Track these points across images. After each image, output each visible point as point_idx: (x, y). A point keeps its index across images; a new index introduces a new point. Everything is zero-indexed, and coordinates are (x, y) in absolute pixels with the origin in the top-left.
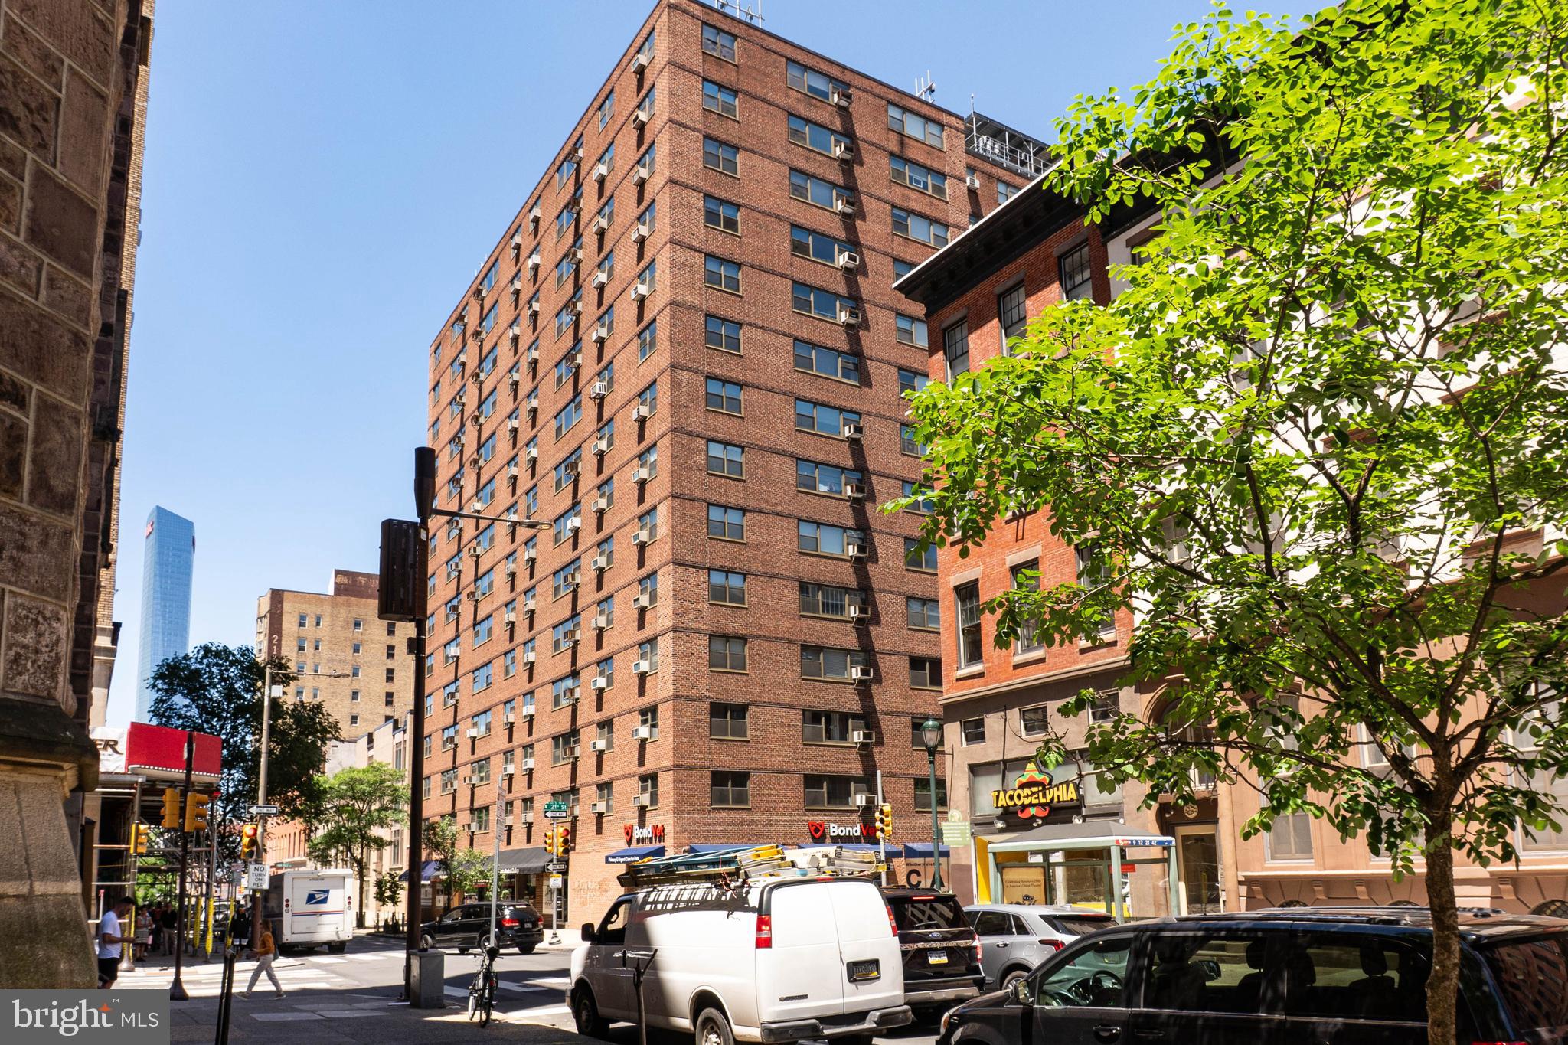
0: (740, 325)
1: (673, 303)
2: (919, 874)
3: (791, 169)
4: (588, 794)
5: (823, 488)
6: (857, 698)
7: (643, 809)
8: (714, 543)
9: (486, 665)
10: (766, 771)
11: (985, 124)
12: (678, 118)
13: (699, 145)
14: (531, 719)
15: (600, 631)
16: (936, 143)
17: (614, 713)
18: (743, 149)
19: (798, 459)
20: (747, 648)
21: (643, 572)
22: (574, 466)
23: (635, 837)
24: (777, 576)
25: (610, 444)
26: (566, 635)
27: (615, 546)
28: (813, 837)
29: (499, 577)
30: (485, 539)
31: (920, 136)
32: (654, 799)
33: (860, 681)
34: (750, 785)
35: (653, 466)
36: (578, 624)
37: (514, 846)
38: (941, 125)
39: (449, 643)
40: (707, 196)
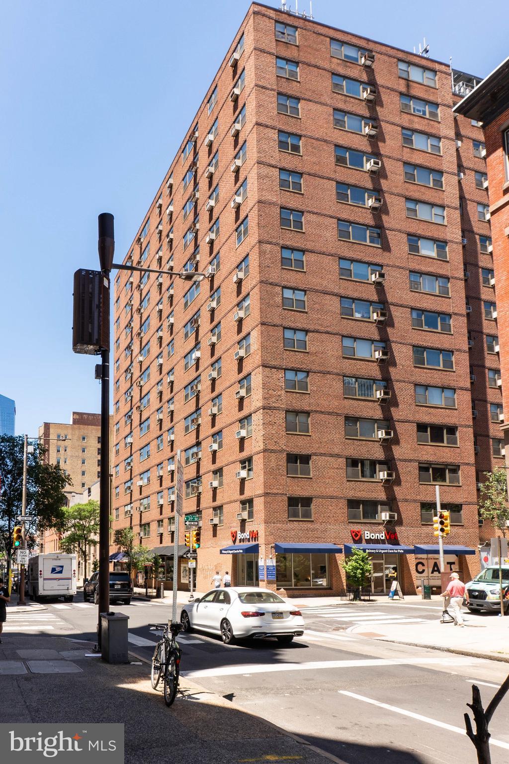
0: (303, 212)
1: (259, 202)
2: (423, 565)
3: (334, 109)
4: (208, 514)
5: (358, 316)
6: (382, 450)
7: (243, 522)
8: (288, 352)
9: (147, 445)
10: (323, 497)
11: (459, 76)
12: (260, 83)
13: (275, 99)
14: (172, 472)
15: (214, 416)
16: (431, 84)
17: (223, 464)
18: (302, 99)
19: (341, 297)
20: (310, 419)
21: (242, 375)
22: (196, 321)
23: (238, 538)
24: (329, 373)
25: (218, 302)
26: (193, 421)
27: (223, 363)
28: (354, 539)
29: (154, 396)
30: (145, 377)
31: (420, 80)
32: (251, 515)
33: (384, 440)
34: (313, 506)
35: (247, 308)
36: (200, 414)
37: (164, 544)
38: (435, 72)
39: (127, 436)
40: (280, 131)
